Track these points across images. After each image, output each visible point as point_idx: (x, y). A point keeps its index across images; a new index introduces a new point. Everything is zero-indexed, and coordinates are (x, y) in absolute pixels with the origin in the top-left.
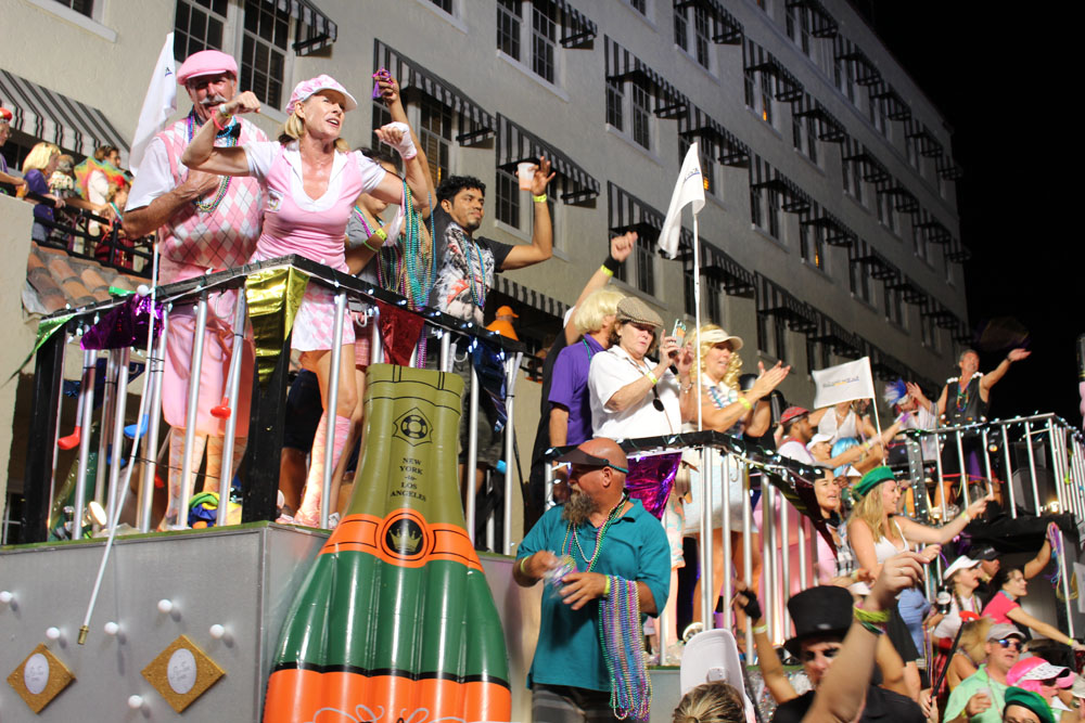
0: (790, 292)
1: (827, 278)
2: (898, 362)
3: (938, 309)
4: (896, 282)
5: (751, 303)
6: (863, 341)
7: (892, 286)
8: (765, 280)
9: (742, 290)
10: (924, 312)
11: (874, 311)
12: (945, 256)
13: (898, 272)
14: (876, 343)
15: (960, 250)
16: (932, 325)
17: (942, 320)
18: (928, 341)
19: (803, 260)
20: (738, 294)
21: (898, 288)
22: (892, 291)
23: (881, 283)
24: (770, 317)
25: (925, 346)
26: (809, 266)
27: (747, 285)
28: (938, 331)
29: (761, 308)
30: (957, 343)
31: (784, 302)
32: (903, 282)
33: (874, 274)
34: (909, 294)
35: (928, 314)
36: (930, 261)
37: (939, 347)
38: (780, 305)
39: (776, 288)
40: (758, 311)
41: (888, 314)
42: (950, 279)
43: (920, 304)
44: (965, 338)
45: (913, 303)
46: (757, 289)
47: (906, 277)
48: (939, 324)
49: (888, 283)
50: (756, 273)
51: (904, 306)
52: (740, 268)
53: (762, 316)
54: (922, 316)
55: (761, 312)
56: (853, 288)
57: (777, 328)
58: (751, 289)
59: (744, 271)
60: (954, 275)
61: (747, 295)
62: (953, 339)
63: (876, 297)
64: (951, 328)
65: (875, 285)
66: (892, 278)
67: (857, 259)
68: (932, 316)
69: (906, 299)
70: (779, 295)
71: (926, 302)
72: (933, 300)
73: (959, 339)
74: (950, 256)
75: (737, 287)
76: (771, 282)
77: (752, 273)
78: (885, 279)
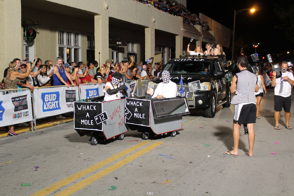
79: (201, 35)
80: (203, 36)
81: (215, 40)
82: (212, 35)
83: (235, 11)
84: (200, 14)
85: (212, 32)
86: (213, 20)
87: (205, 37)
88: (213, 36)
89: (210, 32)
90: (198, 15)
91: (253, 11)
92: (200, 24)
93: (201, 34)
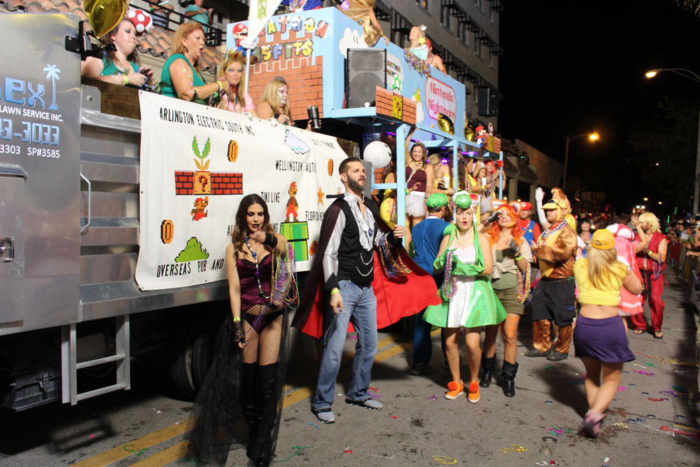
0: (409, 20)
1: (428, 14)
2: (461, 62)
3: (484, 35)
4: (464, 19)
5: (388, 24)
6: (445, 49)
7: (462, 22)
8: (396, 13)
9: (384, 17)
10: (477, 37)
11: (451, 34)
12: (491, 7)
13: (466, 14)
14: (451, 51)
15: (498, 5)
16: (480, 44)
17: (486, 41)
18: (478, 52)
19: (417, 3)
20: (381, 19)
21: (465, 23)
22: (462, 24)
23: (456, 19)
24: (398, 33)
25: (476, 55)
26: (420, 7)
27: (386, 15)
28: (483, 47)
29: (393, 28)
30: (492, 54)
31: (405, 25)
32: (468, 19)
33: (453, 14)
34: (470, 26)
35: (479, 38)
36: (483, 10)
37: (483, 56)
38: (403, 26)
39: (402, 17)
40: (391, 29)
41: (458, 36)
42: (492, 21)
43: (475, 32)
44: (496, 52)
45: (472, 31)
46: (392, 17)
47: (470, 17)
48: (484, 44)
49: (460, 20)
50: (392, 9)
51: (467, 33)
52: (384, 5)
53: (393, 32)
54: (476, 38)
55: (393, 30)
56: (442, 21)
57: (401, 39)
58: (389, 17)
59: (386, 7)
60: (494, 18)
61: (386, 20)
62: (490, 52)
63: (453, 27)
64: (490, 46)
65: (453, 20)
66: (462, 17)
67: (445, 6)
68: (481, 39)
69: (468, 29)
70: (403, 21)
71: (478, 32)
72: (482, 31)
73: (493, 52)
74: (493, 8)
75: (381, 15)
76: (400, 14)
77: (390, 8)
78: (459, 17)
79: (515, 171)
80: (519, 172)
81: (537, 178)
82: (532, 171)
83: (568, 137)
84: (518, 142)
85: (533, 167)
86: (535, 150)
87: (522, 174)
88: (535, 172)
89: (530, 166)
90: (513, 142)
91: (594, 137)
92: (514, 155)
93: (517, 169)
